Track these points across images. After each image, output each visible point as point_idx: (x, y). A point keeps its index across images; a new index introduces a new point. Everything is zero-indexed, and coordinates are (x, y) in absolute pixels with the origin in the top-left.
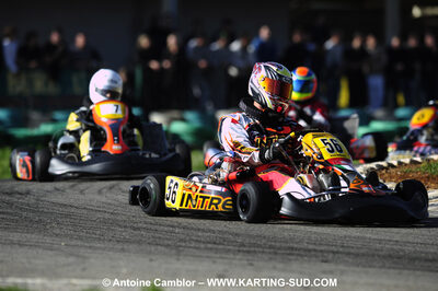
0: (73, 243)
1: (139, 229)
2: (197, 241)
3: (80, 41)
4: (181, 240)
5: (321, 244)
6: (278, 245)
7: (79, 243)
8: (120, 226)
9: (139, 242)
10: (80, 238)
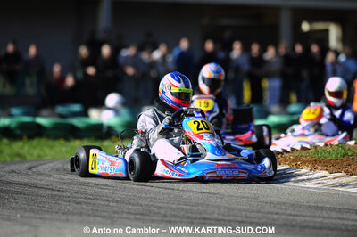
0: (27, 214)
1: (80, 203)
2: (128, 213)
3: (32, 51)
4: (115, 212)
5: (228, 215)
6: (194, 216)
7: (32, 214)
8: (65, 201)
9: (80, 214)
10: (32, 211)
